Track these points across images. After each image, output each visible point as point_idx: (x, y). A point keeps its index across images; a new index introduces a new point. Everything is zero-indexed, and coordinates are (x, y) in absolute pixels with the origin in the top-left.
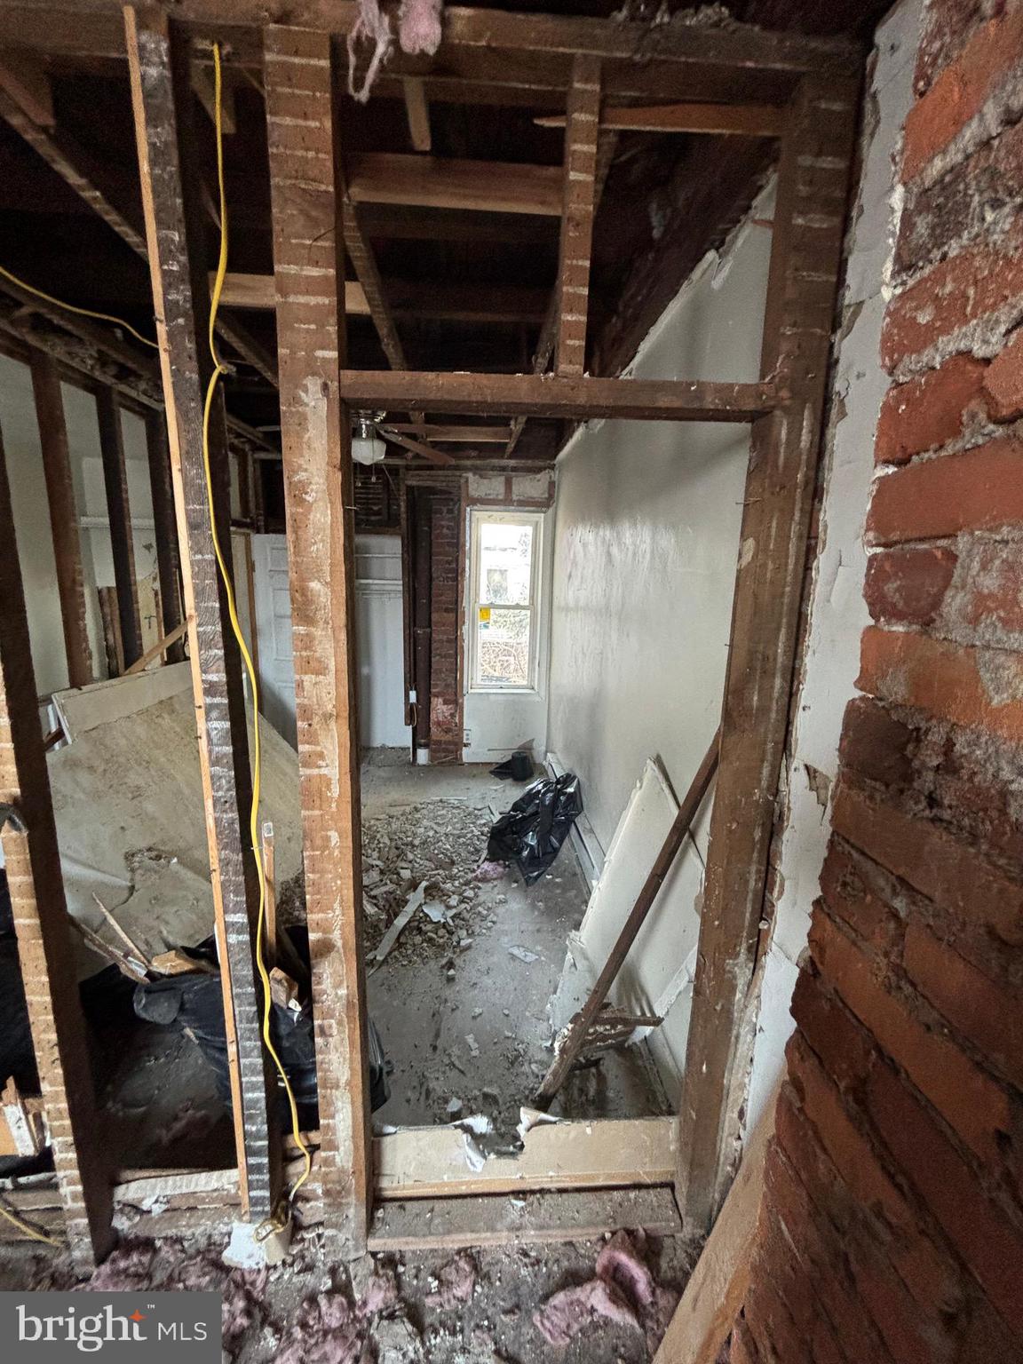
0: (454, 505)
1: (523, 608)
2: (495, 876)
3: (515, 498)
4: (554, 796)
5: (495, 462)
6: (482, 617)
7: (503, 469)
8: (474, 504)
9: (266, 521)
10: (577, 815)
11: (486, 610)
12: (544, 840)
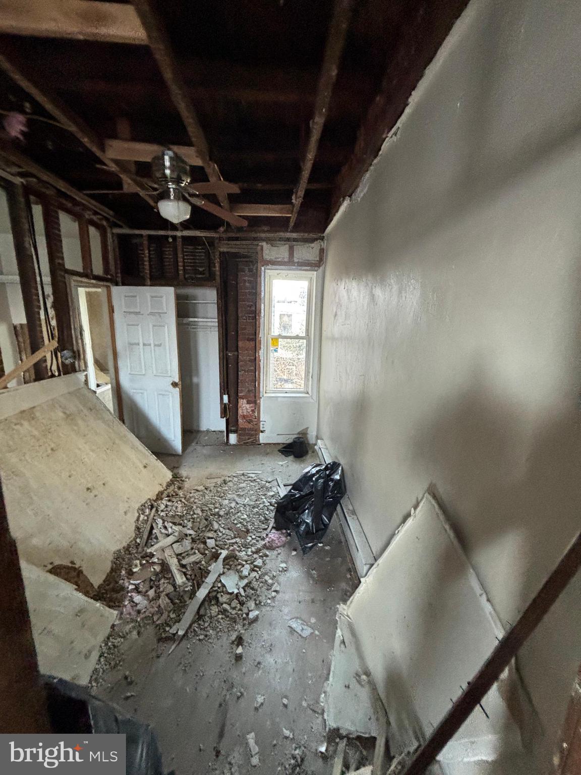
0: (253, 265)
1: (302, 338)
2: (279, 544)
3: (296, 260)
4: (324, 482)
5: (282, 234)
6: (273, 344)
7: (288, 240)
8: (267, 265)
9: (122, 278)
10: (341, 497)
11: (276, 339)
12: (317, 518)
